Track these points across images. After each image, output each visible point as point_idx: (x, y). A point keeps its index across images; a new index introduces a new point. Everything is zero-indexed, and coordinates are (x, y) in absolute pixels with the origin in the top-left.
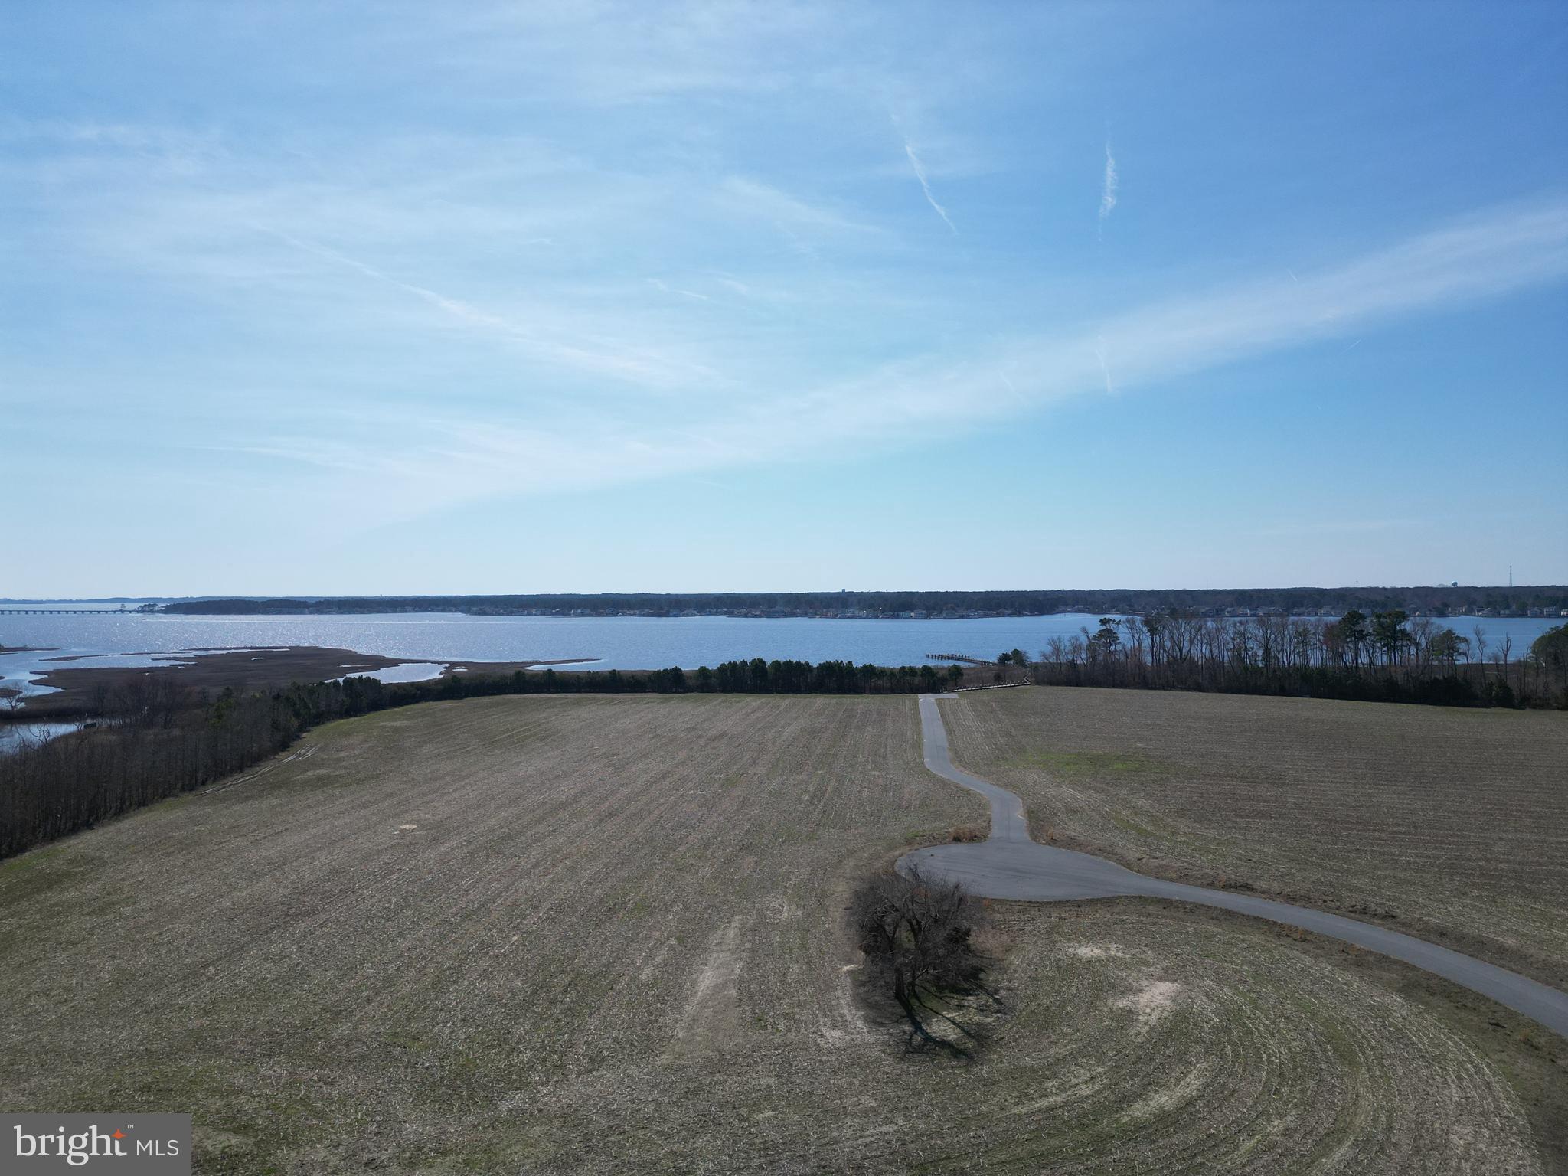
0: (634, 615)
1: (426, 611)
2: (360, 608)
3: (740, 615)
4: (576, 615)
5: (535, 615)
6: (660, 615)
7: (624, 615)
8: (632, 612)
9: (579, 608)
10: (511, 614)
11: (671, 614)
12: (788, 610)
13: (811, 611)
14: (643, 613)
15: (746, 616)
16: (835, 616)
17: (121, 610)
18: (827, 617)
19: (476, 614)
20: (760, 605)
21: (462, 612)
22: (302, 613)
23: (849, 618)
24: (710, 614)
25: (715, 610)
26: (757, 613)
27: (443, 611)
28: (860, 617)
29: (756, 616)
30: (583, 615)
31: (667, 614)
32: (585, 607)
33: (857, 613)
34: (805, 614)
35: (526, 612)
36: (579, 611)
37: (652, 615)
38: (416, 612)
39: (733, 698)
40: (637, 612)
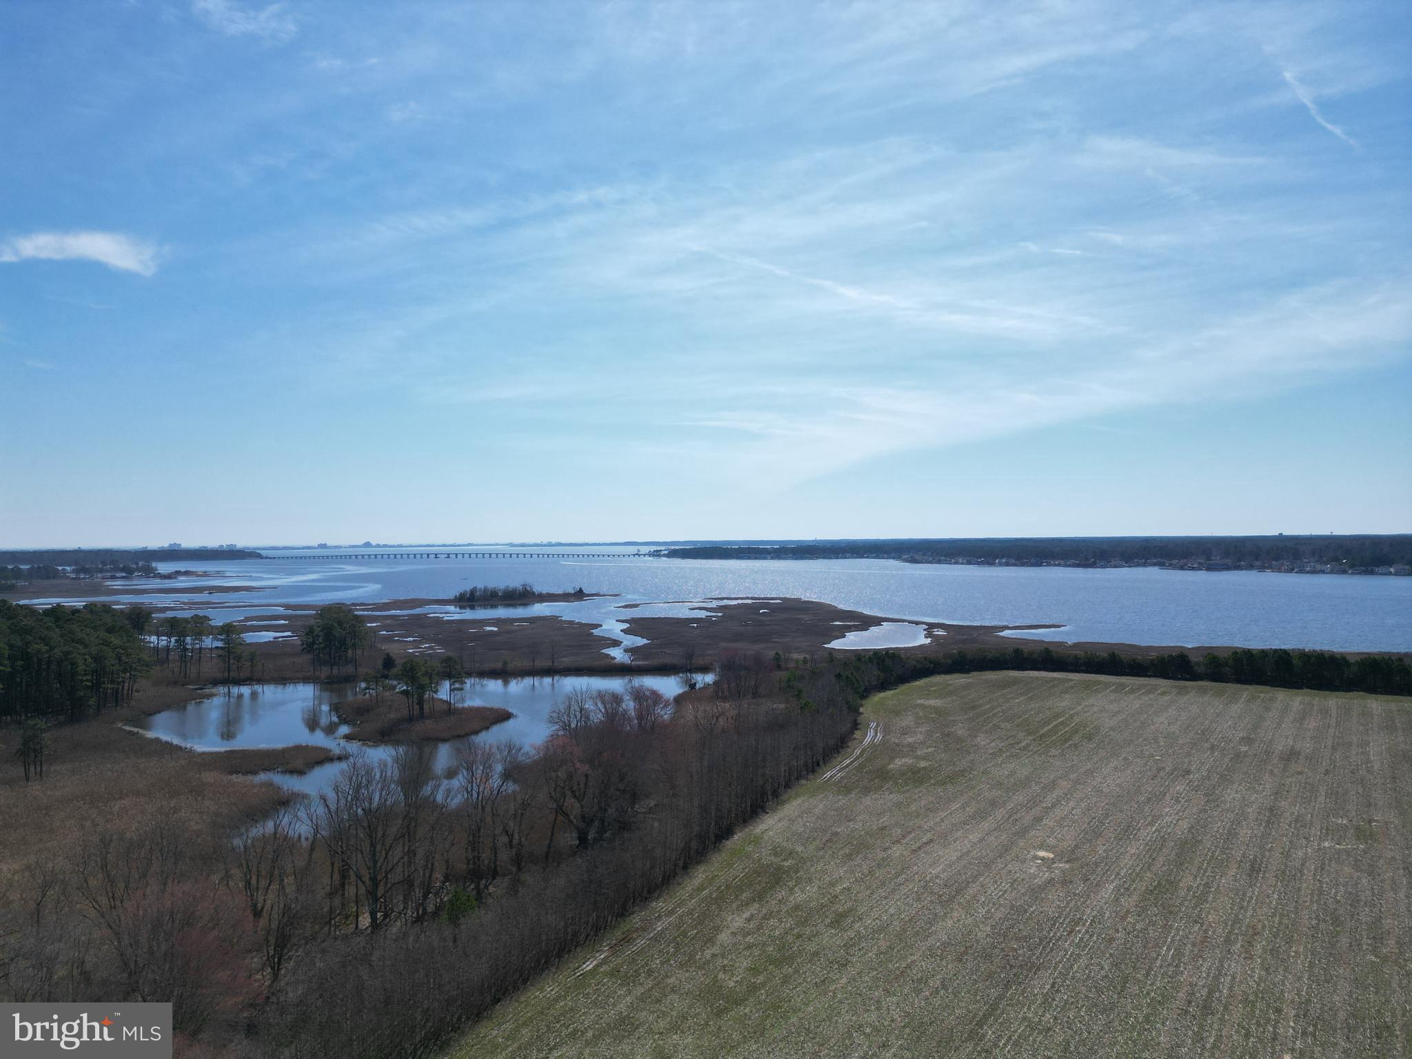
0: (1059, 565)
1: (862, 557)
2: (810, 554)
3: (1174, 567)
4: (1001, 565)
5: (962, 564)
6: (1086, 566)
7: (1049, 565)
8: (1057, 562)
9: (1003, 557)
10: (939, 562)
11: (1098, 565)
12: (1228, 561)
13: (1258, 563)
14: (1068, 563)
15: (1182, 568)
16: (1291, 570)
17: (637, 554)
18: (1279, 570)
19: (907, 562)
20: (1193, 555)
21: (893, 558)
22: (765, 558)
23: (1308, 572)
24: (1138, 565)
25: (1144, 561)
26: (1194, 566)
27: (877, 557)
28: (1323, 572)
29: (1193, 569)
30: (1007, 564)
31: (1093, 565)
32: (1009, 556)
33: (1319, 567)
34: (1250, 567)
35: (953, 560)
36: (1004, 560)
37: (1078, 566)
38: (855, 558)
39: (1261, 692)
40: (1062, 562)
